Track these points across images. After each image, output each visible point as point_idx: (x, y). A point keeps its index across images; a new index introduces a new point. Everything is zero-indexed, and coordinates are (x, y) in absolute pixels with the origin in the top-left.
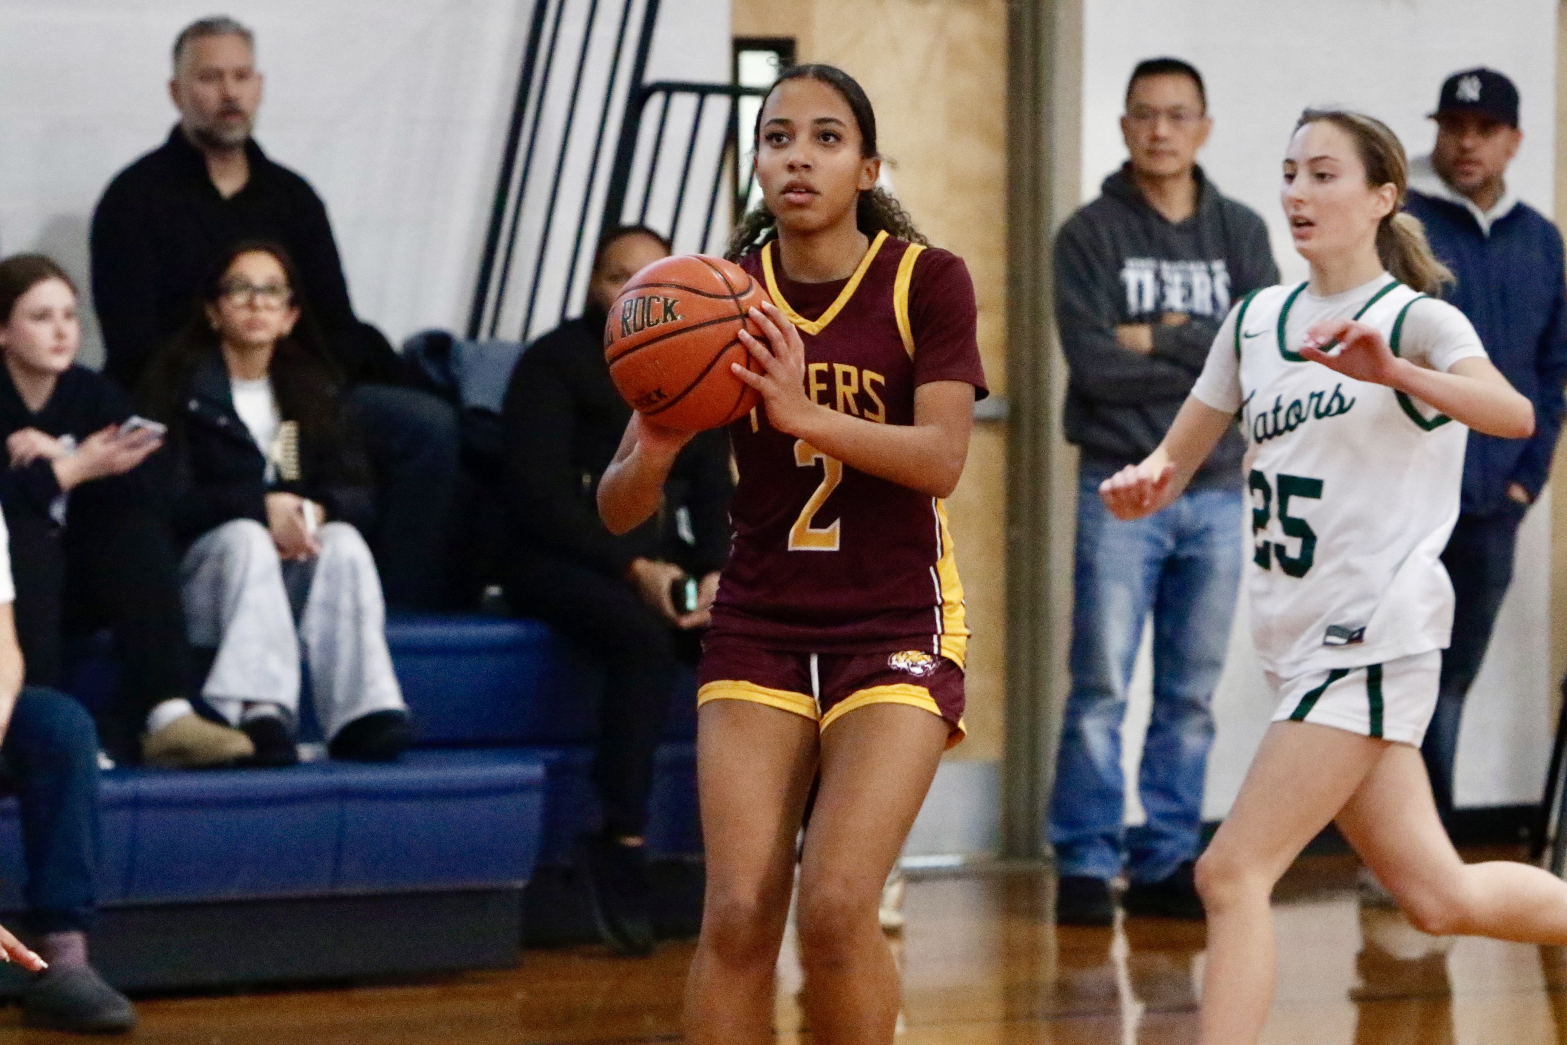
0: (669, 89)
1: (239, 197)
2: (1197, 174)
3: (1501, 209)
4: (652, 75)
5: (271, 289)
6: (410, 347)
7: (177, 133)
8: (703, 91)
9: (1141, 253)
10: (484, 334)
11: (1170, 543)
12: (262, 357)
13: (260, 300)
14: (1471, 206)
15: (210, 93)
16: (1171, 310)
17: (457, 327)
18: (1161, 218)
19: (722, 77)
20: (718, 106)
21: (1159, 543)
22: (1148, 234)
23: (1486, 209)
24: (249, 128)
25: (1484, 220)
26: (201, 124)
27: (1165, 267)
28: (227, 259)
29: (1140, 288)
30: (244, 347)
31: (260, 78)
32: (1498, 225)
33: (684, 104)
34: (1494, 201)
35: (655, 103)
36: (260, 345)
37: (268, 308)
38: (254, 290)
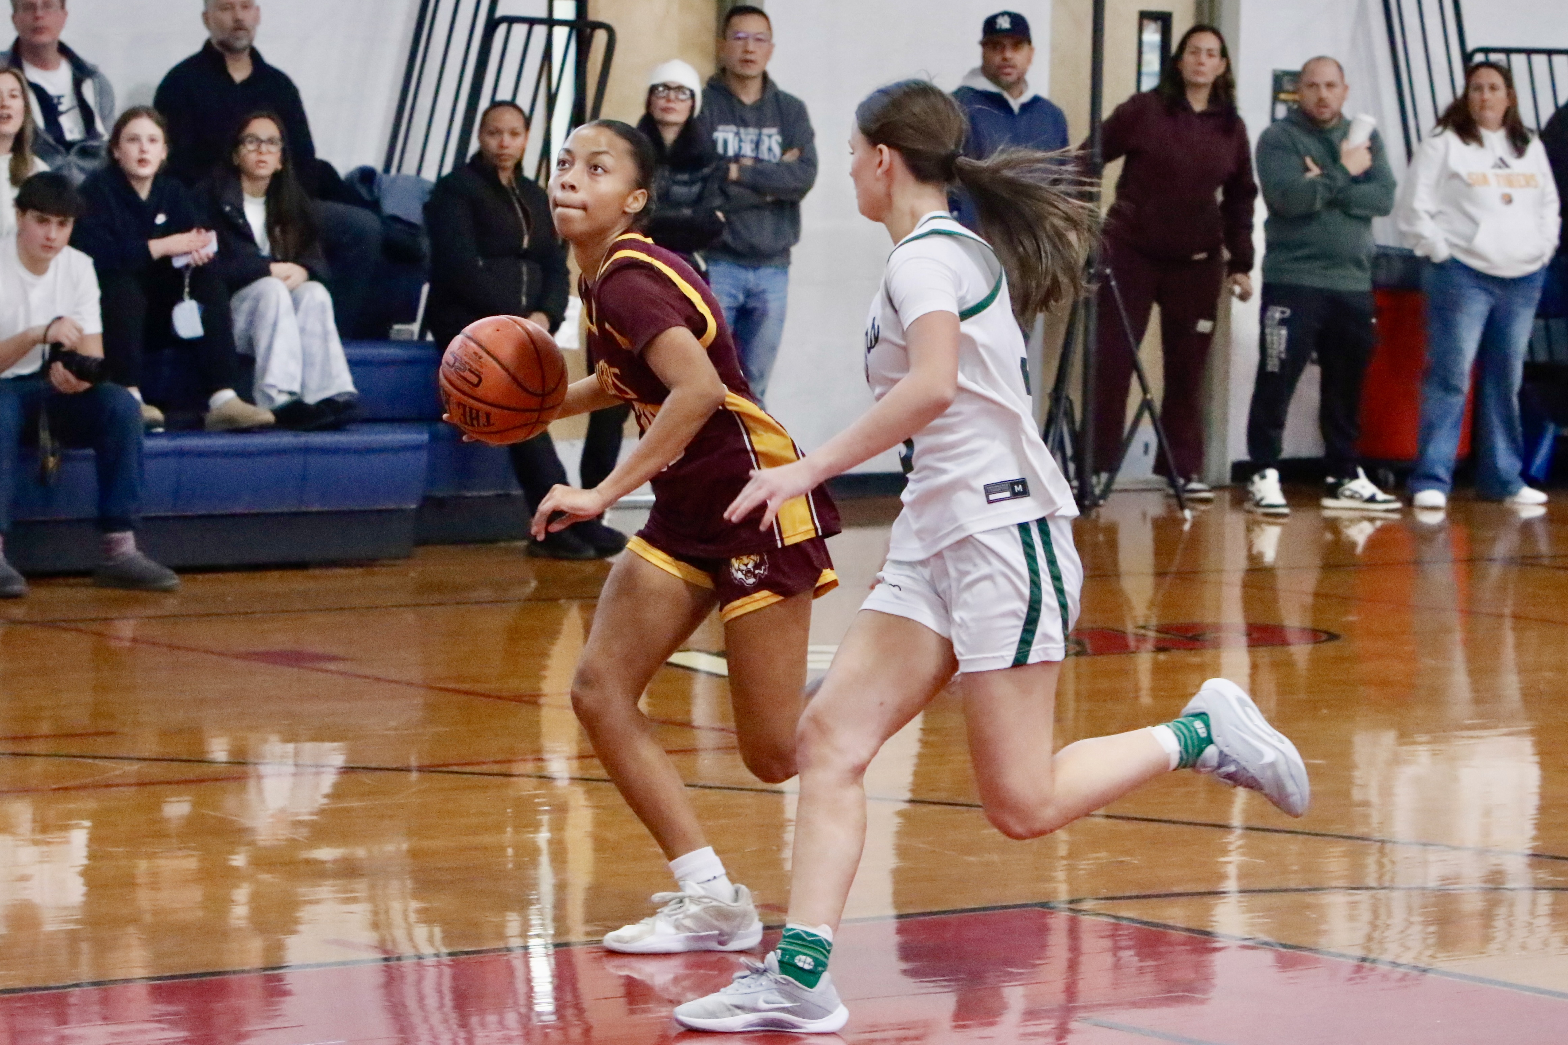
0: (511, 20)
1: (246, 83)
2: (765, 77)
3: (1026, 98)
4: (500, 12)
5: (271, 141)
6: (351, 177)
7: (208, 45)
8: (532, 22)
9: (727, 122)
10: (393, 171)
11: (741, 298)
12: (264, 185)
13: (264, 148)
14: (1006, 95)
15: (227, 18)
16: (744, 156)
17: (379, 167)
18: (741, 103)
19: (543, 14)
20: (540, 31)
21: (735, 297)
22: (732, 112)
23: (1016, 98)
24: (251, 40)
25: (1015, 104)
26: (221, 37)
27: (742, 130)
28: (245, 124)
29: (725, 143)
30: (254, 178)
31: (258, 9)
32: (1025, 107)
33: (520, 30)
34: (1021, 93)
35: (502, 29)
36: (262, 178)
37: (270, 152)
38: (260, 141)
